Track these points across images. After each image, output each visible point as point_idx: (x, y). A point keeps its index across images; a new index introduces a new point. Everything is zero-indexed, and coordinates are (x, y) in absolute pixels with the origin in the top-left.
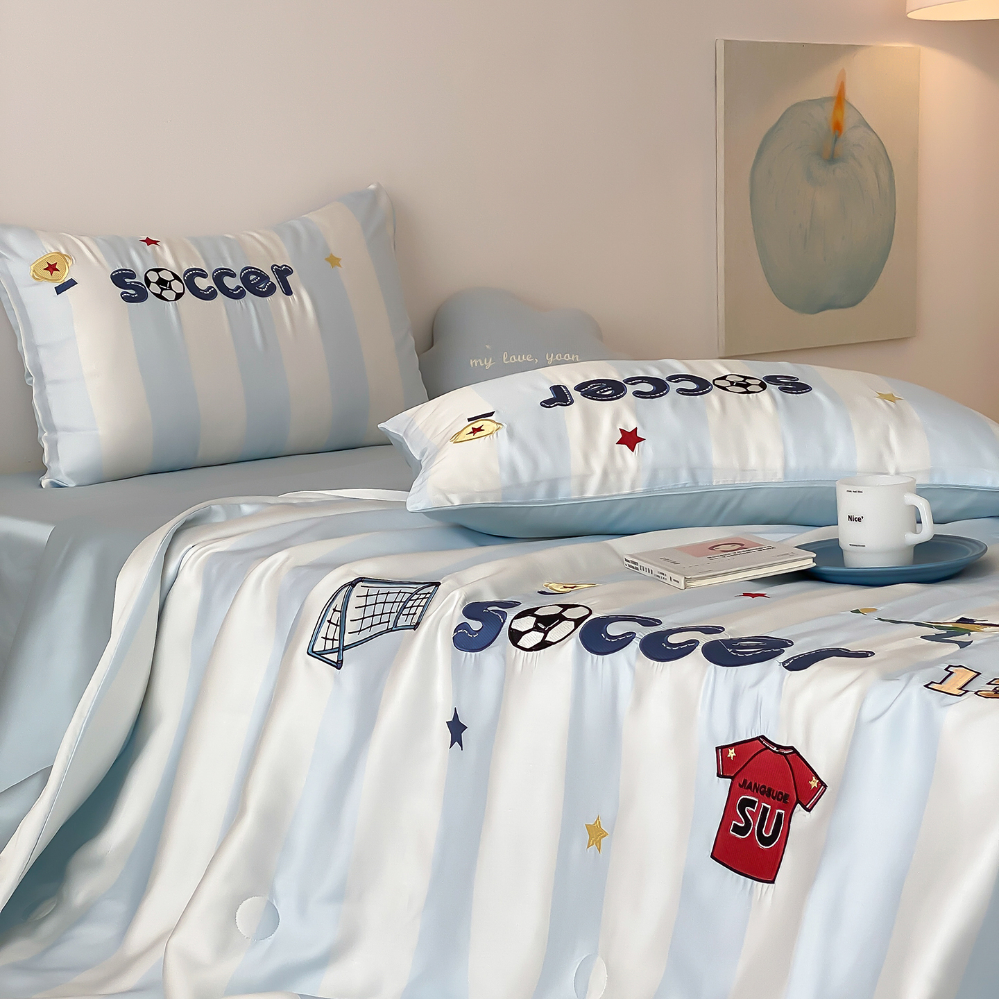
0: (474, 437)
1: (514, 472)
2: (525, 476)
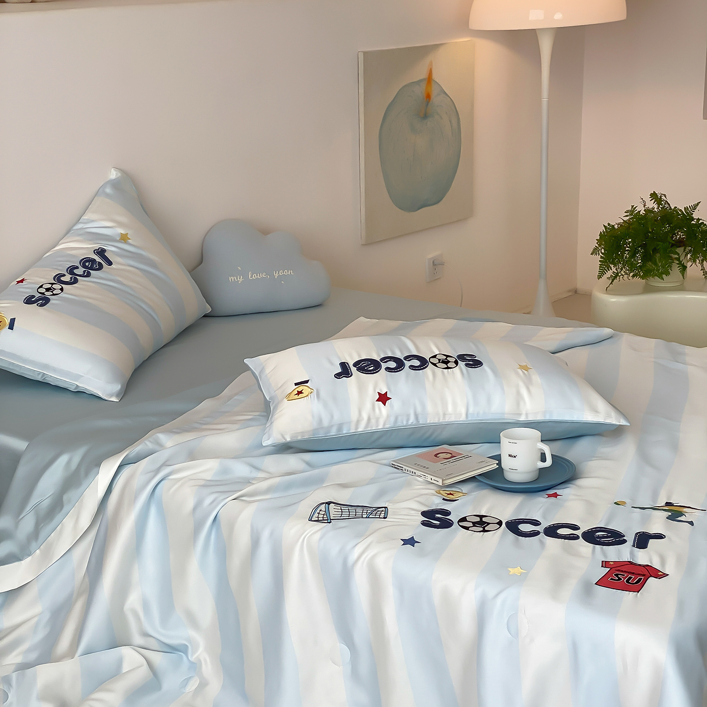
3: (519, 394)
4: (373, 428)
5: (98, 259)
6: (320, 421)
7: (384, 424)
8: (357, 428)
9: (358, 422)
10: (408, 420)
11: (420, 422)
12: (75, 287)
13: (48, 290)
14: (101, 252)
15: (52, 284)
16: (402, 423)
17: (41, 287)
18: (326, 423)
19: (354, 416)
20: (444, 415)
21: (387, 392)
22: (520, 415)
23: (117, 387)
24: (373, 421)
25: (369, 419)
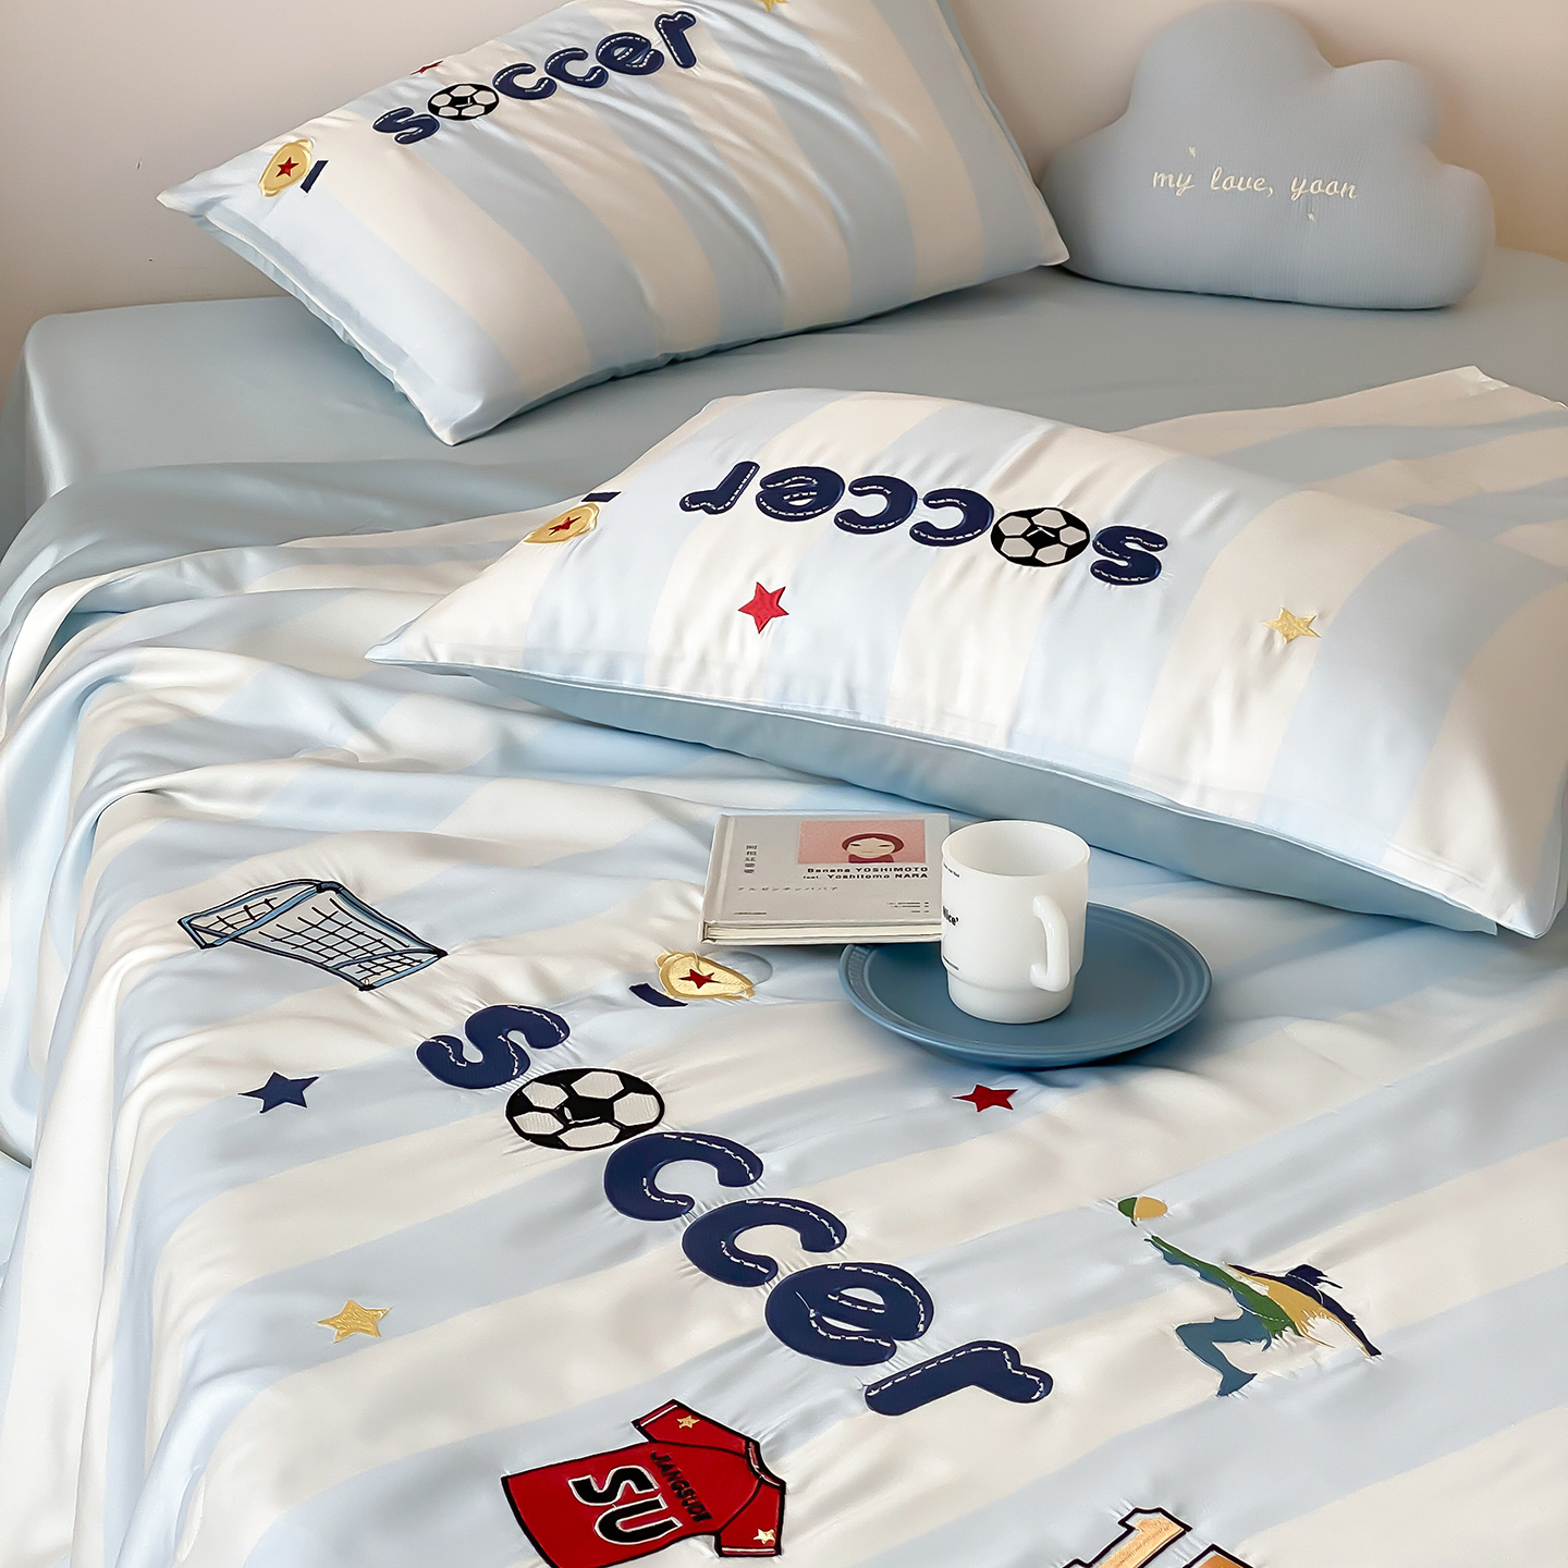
3: (1200, 709)
4: (713, 691)
5: (657, 42)
6: (553, 627)
7: (749, 692)
8: (663, 683)
9: (668, 663)
10: (823, 699)
11: (863, 718)
12: (535, 108)
13: (455, 102)
14: (675, 27)
15: (479, 88)
16: (803, 701)
17: (448, 91)
18: (568, 639)
19: (659, 642)
20: (941, 713)
21: (784, 588)
22: (1180, 783)
23: (470, 405)
24: (715, 674)
25: (703, 662)
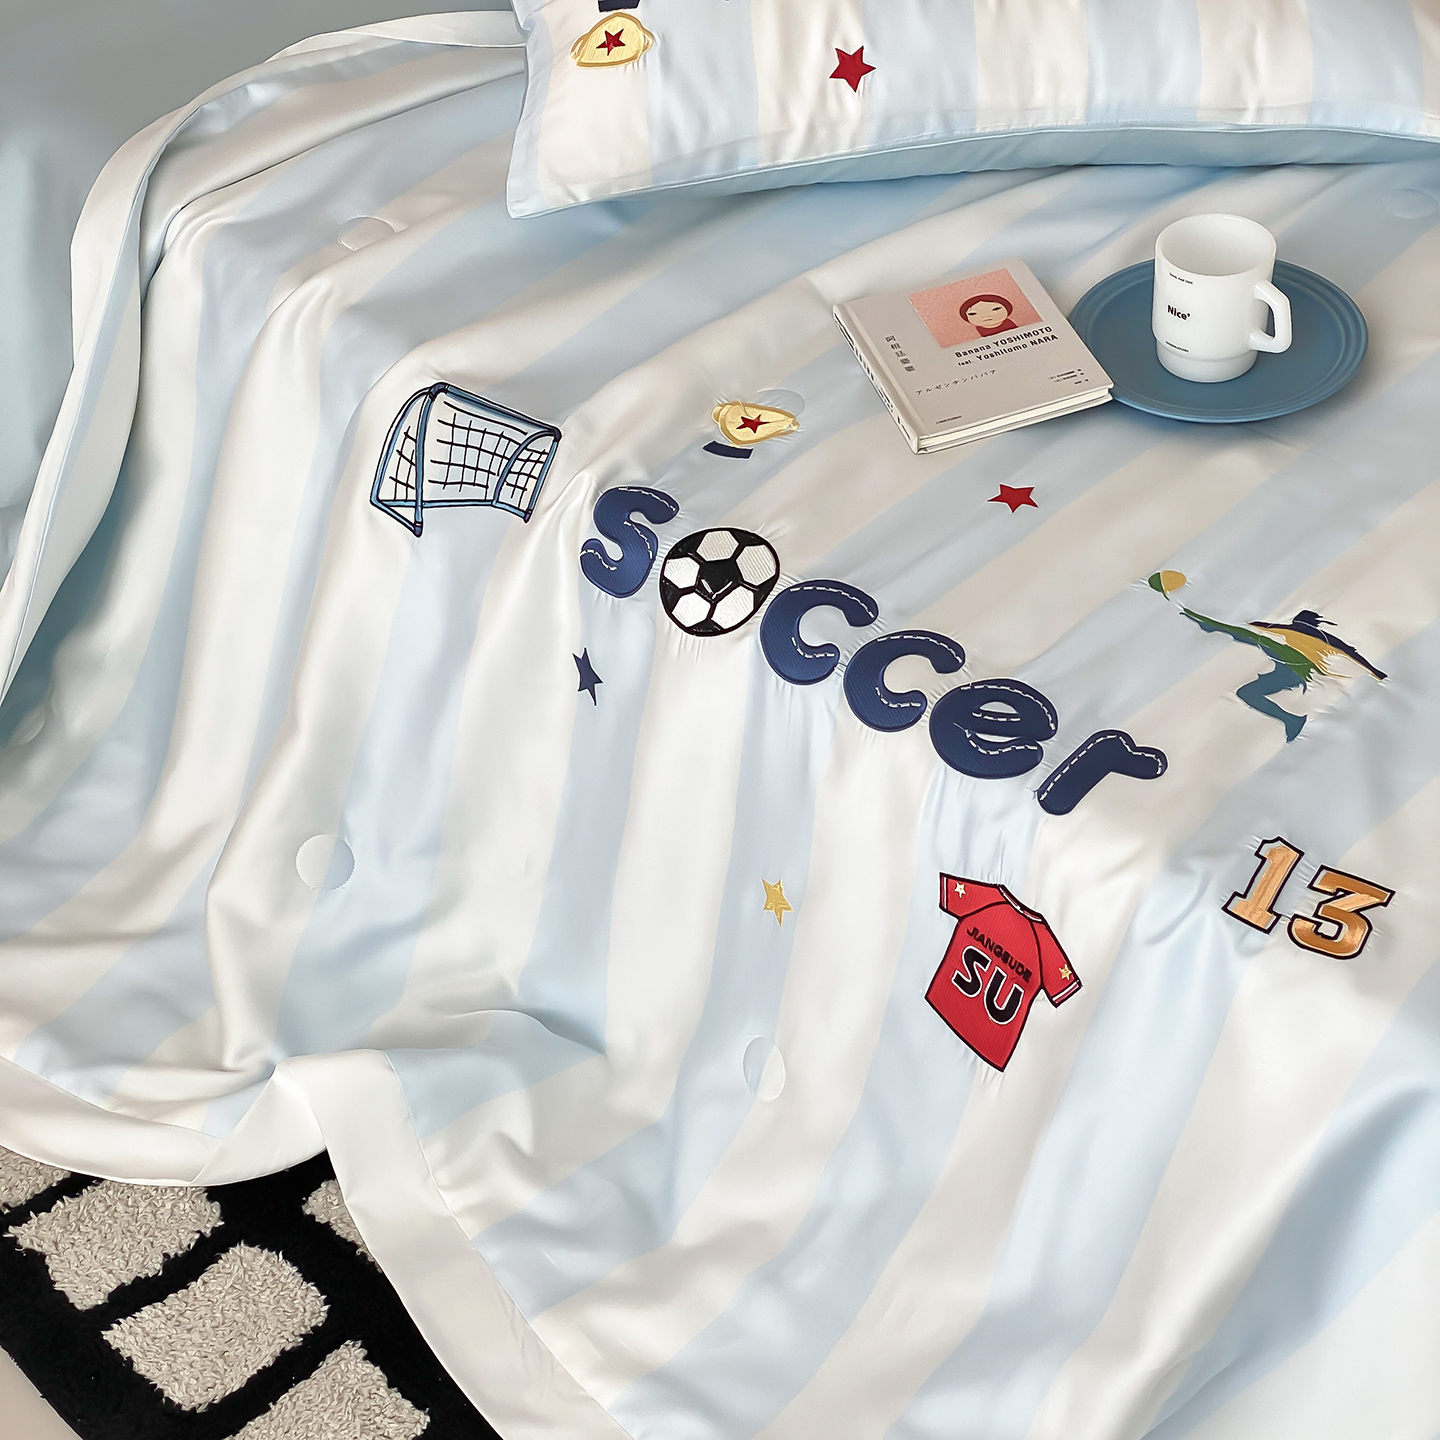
0: (608, 59)
1: (671, 138)
2: (688, 144)
